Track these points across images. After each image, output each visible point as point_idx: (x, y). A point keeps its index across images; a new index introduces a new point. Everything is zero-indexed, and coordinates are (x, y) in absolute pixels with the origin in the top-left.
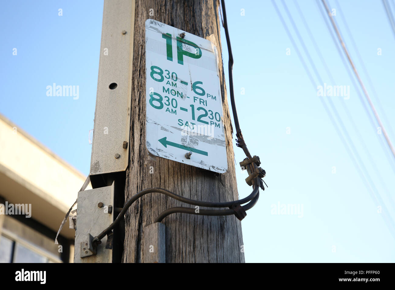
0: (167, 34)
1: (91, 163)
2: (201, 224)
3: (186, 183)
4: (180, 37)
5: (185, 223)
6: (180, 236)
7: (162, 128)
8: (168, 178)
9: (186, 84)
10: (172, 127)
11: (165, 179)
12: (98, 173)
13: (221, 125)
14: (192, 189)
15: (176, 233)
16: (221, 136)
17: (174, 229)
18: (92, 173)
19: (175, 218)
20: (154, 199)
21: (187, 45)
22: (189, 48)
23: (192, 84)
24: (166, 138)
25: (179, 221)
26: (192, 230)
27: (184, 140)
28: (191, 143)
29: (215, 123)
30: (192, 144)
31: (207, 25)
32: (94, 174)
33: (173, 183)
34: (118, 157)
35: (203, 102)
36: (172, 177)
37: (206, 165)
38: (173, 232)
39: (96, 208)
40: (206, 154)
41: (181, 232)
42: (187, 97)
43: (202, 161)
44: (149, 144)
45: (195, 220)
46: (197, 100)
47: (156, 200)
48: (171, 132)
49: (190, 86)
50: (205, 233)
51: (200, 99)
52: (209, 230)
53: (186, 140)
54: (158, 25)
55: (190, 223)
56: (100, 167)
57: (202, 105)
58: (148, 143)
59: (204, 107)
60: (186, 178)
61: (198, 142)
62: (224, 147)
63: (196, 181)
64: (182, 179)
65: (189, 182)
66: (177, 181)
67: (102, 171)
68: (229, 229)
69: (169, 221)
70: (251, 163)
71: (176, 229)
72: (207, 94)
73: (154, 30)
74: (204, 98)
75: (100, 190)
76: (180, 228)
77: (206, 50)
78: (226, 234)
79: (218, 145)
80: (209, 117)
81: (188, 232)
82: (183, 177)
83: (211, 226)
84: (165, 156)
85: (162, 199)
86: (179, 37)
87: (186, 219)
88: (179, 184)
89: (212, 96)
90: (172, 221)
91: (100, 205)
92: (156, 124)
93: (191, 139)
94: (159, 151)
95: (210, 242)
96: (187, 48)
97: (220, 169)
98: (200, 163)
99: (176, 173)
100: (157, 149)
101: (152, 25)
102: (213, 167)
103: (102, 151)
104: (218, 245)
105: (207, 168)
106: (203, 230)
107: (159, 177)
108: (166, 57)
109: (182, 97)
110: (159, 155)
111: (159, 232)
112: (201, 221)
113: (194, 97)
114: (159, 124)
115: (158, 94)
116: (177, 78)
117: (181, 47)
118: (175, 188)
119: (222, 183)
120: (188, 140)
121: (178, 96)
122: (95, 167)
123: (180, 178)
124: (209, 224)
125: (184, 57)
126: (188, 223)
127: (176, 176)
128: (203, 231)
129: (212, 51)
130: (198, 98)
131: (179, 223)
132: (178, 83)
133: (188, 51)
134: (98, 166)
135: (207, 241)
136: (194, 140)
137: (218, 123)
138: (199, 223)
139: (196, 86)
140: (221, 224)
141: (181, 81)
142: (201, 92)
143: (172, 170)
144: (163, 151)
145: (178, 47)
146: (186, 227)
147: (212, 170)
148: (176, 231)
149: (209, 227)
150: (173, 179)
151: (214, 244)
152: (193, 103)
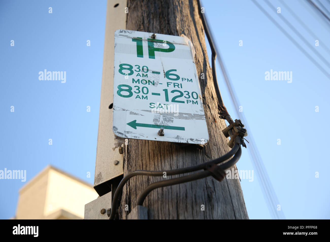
0: (138, 38)
1: (95, 176)
2: (185, 198)
3: (166, 161)
4: (152, 39)
5: (167, 201)
6: (163, 214)
7: (131, 113)
8: (149, 162)
9: (158, 73)
10: (143, 110)
11: (146, 164)
12: (101, 183)
13: (199, 102)
14: (172, 166)
15: (158, 213)
16: (199, 111)
17: (157, 209)
18: (95, 184)
19: (157, 198)
20: (138, 186)
21: (158, 44)
22: (161, 45)
23: (165, 72)
24: (135, 121)
25: (161, 200)
26: (175, 206)
27: (157, 120)
28: (164, 122)
29: (192, 101)
30: (166, 122)
31: (182, 28)
32: (97, 184)
33: (154, 165)
34: (117, 163)
35: (178, 86)
36: (153, 160)
37: (183, 139)
38: (156, 213)
39: (100, 215)
40: (183, 129)
41: (163, 211)
42: (159, 84)
43: (178, 136)
44: (116, 129)
45: (177, 196)
46: (170, 85)
47: (140, 187)
48: (142, 115)
49: (162, 74)
50: (189, 206)
51: (174, 84)
52: (193, 202)
53: (158, 120)
54: (128, 33)
55: (173, 199)
56: (102, 177)
57: (176, 88)
58: (115, 127)
59: (180, 89)
60: (166, 157)
61: (173, 120)
62: (204, 120)
63: (176, 158)
64: (162, 159)
65: (169, 160)
66: (157, 162)
67: (104, 180)
68: (219, 199)
69: (152, 203)
70: (233, 128)
71: (158, 209)
72: (182, 78)
73: (124, 37)
74: (179, 82)
75: (103, 198)
76: (162, 207)
77: (180, 44)
78: (216, 205)
79: (196, 119)
80: (185, 97)
81: (171, 209)
82: (163, 157)
83: (195, 199)
84: (134, 137)
85: (144, 184)
86: (150, 38)
87: (167, 197)
88: (160, 165)
89: (188, 79)
90: (154, 202)
91: (102, 211)
92: (124, 110)
93: (164, 118)
94: (128, 133)
95: (196, 214)
96: (159, 45)
97: (199, 141)
98: (176, 138)
99: (156, 155)
100: (125, 132)
101: (121, 34)
102: (192, 140)
103: (103, 162)
104: (206, 217)
105: (184, 141)
106: (187, 203)
107: (141, 164)
108: (136, 55)
109: (154, 84)
110: (127, 136)
111: (138, 215)
112: (184, 195)
113: (168, 83)
114: (128, 110)
115: (127, 85)
116: (148, 70)
117: (152, 45)
118: (156, 169)
119: (207, 156)
120: (161, 119)
121: (149, 84)
122: (98, 178)
123: (160, 158)
124: (193, 197)
125: (156, 52)
126: (170, 200)
127: (156, 158)
128: (188, 205)
129: (186, 44)
130: (172, 83)
131: (161, 202)
132: (149, 74)
133: (160, 48)
134: (100, 177)
135: (193, 214)
136: (168, 118)
137: (195, 101)
138: (181, 197)
139: (169, 73)
140: (208, 195)
141: (152, 72)
142: (175, 77)
143: (152, 153)
144: (132, 133)
145: (149, 47)
146: (169, 205)
147: (190, 142)
148: (158, 211)
149: (194, 199)
150: (153, 162)
151: (200, 216)
152: (166, 88)
